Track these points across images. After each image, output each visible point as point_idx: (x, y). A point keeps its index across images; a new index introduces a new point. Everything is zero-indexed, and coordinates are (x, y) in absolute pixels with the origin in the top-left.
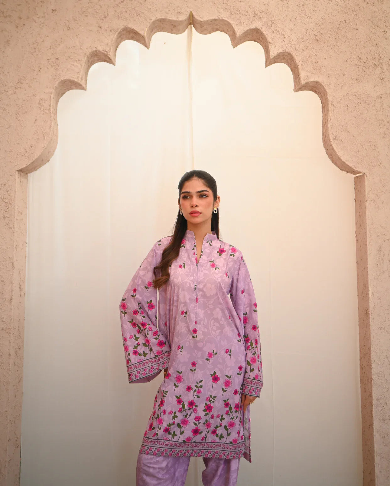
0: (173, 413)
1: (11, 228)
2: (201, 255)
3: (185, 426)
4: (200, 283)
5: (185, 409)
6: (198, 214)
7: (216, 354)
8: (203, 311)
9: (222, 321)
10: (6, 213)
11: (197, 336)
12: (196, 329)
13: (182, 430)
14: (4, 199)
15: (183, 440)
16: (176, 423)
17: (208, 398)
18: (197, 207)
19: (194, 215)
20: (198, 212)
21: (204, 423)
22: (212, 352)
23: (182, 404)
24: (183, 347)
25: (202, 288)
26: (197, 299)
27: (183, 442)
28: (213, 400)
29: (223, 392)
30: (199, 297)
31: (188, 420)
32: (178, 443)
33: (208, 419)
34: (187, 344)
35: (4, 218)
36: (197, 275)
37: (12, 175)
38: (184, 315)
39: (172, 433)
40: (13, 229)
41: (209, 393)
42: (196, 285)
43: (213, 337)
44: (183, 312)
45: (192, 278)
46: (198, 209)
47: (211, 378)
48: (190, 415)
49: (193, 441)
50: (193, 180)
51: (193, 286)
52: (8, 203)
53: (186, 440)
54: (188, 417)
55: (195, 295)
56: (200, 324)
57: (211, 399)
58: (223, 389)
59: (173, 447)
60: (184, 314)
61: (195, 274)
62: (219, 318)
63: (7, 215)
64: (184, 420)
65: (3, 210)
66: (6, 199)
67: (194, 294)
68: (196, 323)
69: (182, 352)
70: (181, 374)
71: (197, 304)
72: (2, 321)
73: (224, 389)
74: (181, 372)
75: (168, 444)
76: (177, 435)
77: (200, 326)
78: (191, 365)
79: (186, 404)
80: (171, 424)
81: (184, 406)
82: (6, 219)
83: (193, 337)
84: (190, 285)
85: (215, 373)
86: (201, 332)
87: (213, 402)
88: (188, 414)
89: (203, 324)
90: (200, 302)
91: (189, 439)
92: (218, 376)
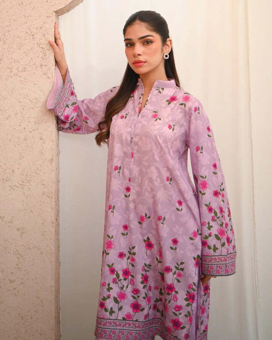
0: (107, 284)
1: (49, 78)
2: (146, 104)
3: (122, 301)
4: (136, 135)
5: (119, 279)
6: (142, 63)
7: (149, 217)
8: (138, 168)
9: (157, 181)
10: (43, 60)
11: (129, 195)
12: (130, 187)
13: (120, 305)
14: (40, 44)
15: (123, 317)
16: (111, 297)
17: (144, 268)
18: (140, 56)
19: (138, 64)
20: (141, 62)
21: (144, 298)
22: (145, 215)
23: (115, 273)
24: (114, 207)
25: (138, 142)
26: (132, 154)
27: (123, 320)
28: (148, 269)
29: (157, 262)
30: (135, 152)
31: (126, 293)
32: (117, 321)
33: (147, 292)
34: (119, 204)
35: (41, 66)
36: (135, 126)
37: (49, 17)
38: (117, 171)
39: (109, 310)
40: (51, 79)
41: (144, 262)
42: (132, 138)
43: (146, 198)
44: (116, 168)
45: (130, 129)
46: (141, 58)
47: (144, 244)
48: (127, 287)
49: (134, 319)
50: (134, 24)
51: (129, 138)
52: (45, 49)
53: (125, 318)
54: (125, 288)
55: (131, 149)
56: (134, 182)
57: (146, 268)
58: (157, 259)
59: (112, 328)
60: (117, 169)
61: (133, 126)
62: (154, 178)
63: (45, 64)
64: (121, 293)
65: (39, 57)
66: (42, 44)
67: (129, 148)
68: (130, 180)
69: (113, 213)
70: (112, 239)
71: (132, 160)
72: (43, 184)
73: (159, 259)
74: (112, 237)
75: (106, 323)
76: (115, 312)
77: (134, 184)
78: (122, 229)
79: (121, 273)
80: (106, 297)
81: (118, 275)
82: (44, 68)
83: (126, 196)
84: (126, 138)
85: (148, 238)
86: (134, 191)
87: (148, 271)
88: (124, 286)
89: (138, 183)
90: (136, 157)
91: (128, 317)
92: (152, 243)
